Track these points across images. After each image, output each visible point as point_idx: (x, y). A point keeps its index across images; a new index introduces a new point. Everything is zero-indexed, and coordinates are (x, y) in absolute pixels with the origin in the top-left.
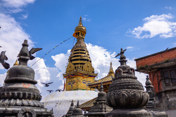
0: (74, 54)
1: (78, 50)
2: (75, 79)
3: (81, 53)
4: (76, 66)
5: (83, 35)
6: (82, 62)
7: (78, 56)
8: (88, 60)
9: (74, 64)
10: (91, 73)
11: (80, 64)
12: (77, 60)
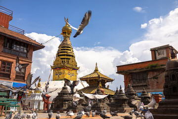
0: (62, 50)
1: (65, 47)
2: (62, 71)
3: (67, 50)
4: (63, 60)
5: (69, 34)
6: (68, 57)
7: (65, 52)
8: (73, 56)
9: (62, 59)
10: (74, 67)
11: (67, 59)
12: (64, 55)
